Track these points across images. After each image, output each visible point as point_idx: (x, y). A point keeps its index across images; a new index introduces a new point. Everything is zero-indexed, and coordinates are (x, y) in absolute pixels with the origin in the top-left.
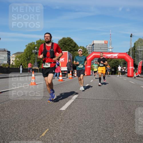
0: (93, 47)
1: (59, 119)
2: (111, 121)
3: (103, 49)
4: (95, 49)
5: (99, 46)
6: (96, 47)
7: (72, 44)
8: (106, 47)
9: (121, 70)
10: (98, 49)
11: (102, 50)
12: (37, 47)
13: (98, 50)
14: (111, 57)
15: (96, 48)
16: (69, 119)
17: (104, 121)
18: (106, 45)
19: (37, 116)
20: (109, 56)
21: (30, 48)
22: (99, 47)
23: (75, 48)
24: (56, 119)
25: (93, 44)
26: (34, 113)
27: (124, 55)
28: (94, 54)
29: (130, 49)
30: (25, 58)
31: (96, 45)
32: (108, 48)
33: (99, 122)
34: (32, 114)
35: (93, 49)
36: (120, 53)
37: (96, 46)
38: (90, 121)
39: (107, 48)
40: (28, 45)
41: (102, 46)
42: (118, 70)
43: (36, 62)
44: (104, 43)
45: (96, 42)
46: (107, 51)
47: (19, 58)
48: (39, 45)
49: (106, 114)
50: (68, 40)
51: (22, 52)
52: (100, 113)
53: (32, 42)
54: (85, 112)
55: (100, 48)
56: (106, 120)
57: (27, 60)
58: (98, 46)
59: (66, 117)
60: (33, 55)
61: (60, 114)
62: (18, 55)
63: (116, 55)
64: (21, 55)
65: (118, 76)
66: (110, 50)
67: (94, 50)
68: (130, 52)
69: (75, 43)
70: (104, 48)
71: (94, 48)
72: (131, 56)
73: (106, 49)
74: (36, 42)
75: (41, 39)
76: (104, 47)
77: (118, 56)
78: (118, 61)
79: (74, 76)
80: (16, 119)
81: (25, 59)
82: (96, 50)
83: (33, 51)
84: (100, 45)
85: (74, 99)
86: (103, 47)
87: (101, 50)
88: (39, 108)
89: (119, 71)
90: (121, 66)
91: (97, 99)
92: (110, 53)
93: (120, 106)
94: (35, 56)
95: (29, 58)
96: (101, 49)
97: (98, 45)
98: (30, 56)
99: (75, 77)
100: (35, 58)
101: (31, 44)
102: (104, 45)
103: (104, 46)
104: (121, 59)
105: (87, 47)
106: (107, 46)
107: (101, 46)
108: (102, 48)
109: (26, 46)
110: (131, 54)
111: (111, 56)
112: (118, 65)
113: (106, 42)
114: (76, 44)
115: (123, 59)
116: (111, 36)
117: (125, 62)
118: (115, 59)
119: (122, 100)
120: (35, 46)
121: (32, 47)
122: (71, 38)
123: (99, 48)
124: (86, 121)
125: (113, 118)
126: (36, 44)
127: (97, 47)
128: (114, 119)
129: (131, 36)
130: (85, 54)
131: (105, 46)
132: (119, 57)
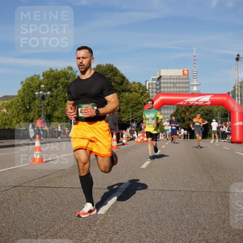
0: (160, 84)
1: (92, 233)
2: (199, 236)
3: (180, 87)
4: (164, 87)
5: (172, 81)
6: (164, 83)
7: (116, 78)
8: (186, 83)
9: (218, 128)
10: (170, 87)
11: (178, 90)
12: (44, 84)
13: (169, 90)
14: (197, 103)
15: (166, 85)
16: (114, 232)
17: (185, 236)
18: (186, 79)
19: (46, 227)
20: (192, 100)
21: (30, 87)
22: (170, 83)
23: (122, 86)
24: (86, 233)
25: (159, 76)
26: (40, 223)
27: (224, 98)
28: (161, 98)
29: (235, 86)
30: (20, 107)
31: (164, 79)
32: (191, 84)
33: (174, 238)
34: (37, 225)
35: (160, 88)
36: (215, 95)
37: (166, 81)
38: (157, 235)
39: (187, 85)
40: (27, 80)
41: (178, 81)
42: (211, 128)
43: (42, 116)
44: (182, 75)
45: (164, 73)
46: (187, 90)
47: (8, 107)
48: (48, 82)
49: (188, 221)
50: (108, 69)
51: (13, 97)
52: (175, 218)
53: (35, 76)
54: (147, 217)
55: (174, 84)
56: (189, 232)
57: (24, 112)
58: (169, 81)
59: (107, 228)
60: (37, 102)
61: (94, 223)
62: (5, 102)
63: (207, 99)
64: (12, 103)
65: (212, 141)
66: (195, 88)
67: (162, 90)
68: (236, 92)
69: (123, 75)
70: (181, 85)
71: (162, 85)
72: (238, 100)
73: (186, 87)
74: (43, 76)
75: (53, 69)
76: (183, 83)
77: (210, 100)
78: (211, 111)
79: (121, 143)
80: (3, 237)
81: (20, 110)
82: (166, 90)
83: (37, 93)
84: (174, 79)
85: (122, 190)
86: (180, 83)
87: (175, 90)
88: (51, 211)
89: (214, 132)
90: (217, 121)
91: (171, 189)
92: (194, 95)
93: (218, 203)
94: (41, 103)
95: (28, 108)
96: (177, 87)
97: (170, 79)
98: (30, 103)
99: (124, 144)
100: (41, 107)
101: (32, 79)
102: (183, 79)
103: (181, 81)
104: (217, 107)
105: (146, 84)
106: (187, 81)
107: (175, 81)
108: (178, 85)
109: (22, 83)
110: (238, 96)
111: (197, 101)
112: (211, 118)
113: (186, 72)
114: (124, 78)
115: (221, 107)
116: (195, 60)
117: (226, 113)
118: (205, 107)
119: (221, 191)
120: (41, 83)
121: (33, 85)
122: (114, 66)
123: (172, 85)
124: (147, 237)
125: (205, 229)
126: (42, 78)
127: (167, 83)
128: (206, 232)
129: (237, 59)
130: (143, 97)
131: (184, 81)
132: (213, 103)
